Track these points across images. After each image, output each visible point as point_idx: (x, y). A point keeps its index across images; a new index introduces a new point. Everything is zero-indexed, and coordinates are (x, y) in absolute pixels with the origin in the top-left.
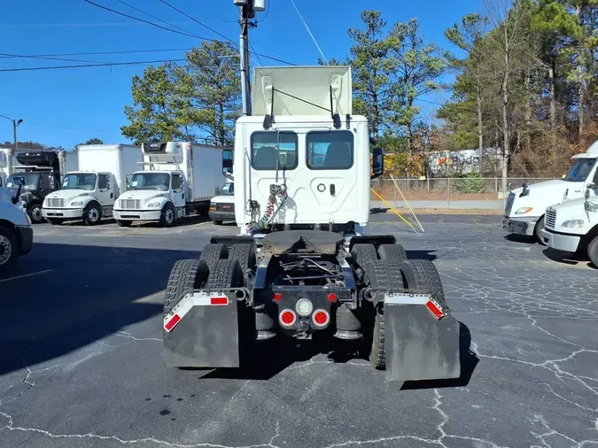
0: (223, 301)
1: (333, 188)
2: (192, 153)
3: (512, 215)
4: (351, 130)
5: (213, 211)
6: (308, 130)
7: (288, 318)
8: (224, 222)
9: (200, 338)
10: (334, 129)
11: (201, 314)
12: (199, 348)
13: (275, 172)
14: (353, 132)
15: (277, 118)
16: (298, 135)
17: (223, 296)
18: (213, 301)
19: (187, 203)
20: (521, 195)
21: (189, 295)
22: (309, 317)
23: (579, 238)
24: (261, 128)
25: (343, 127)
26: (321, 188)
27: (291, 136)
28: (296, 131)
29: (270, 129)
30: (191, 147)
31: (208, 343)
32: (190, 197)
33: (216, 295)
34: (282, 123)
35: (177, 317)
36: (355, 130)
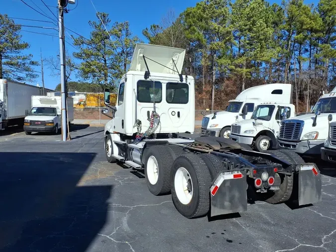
0: (240, 176)
1: (179, 113)
2: (7, 86)
3: (208, 128)
4: (188, 83)
5: (26, 126)
6: (167, 82)
7: (259, 182)
8: (33, 133)
9: (227, 198)
10: (180, 82)
11: (228, 184)
12: (227, 204)
13: (153, 104)
14: (189, 85)
15: (151, 74)
16: (163, 84)
17: (240, 173)
18: (235, 176)
19: (3, 120)
20: (213, 118)
21: (222, 174)
22: (266, 181)
23: (253, 138)
24: (143, 78)
25: (184, 82)
26: (173, 113)
27: (158, 84)
28: (161, 81)
29: (148, 79)
30: (6, 82)
31: (231, 200)
32: (5, 116)
33: (236, 173)
34: (154, 76)
35: (217, 187)
36: (189, 83)
